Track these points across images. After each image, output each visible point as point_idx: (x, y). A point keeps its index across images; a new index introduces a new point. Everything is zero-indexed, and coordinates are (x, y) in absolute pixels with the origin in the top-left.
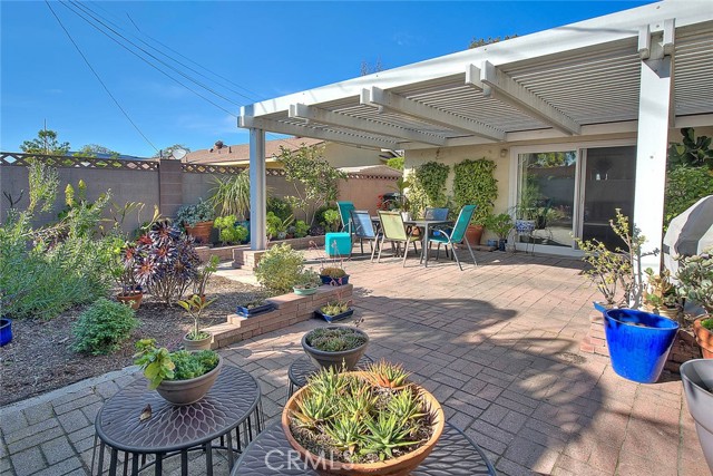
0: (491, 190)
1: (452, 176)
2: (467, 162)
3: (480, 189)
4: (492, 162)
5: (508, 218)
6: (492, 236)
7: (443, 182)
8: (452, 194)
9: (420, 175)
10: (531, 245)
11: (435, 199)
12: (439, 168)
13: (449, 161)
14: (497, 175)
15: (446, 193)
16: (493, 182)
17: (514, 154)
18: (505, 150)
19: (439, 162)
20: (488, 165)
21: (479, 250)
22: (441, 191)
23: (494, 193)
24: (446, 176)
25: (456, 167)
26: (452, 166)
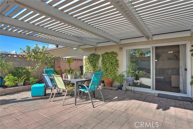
0: (116, 64)
1: (101, 59)
2: (107, 53)
3: (112, 64)
4: (116, 53)
5: (123, 76)
6: (117, 84)
7: (98, 61)
8: (101, 66)
9: (89, 58)
10: (133, 87)
11: (94, 68)
12: (96, 55)
13: (100, 53)
14: (118, 58)
15: (99, 65)
16: (117, 61)
17: (125, 49)
18: (121, 48)
19: (96, 53)
20: (114, 54)
21: (111, 89)
22: (97, 65)
23: (117, 65)
24: (99, 59)
25: (102, 55)
26: (101, 55)
